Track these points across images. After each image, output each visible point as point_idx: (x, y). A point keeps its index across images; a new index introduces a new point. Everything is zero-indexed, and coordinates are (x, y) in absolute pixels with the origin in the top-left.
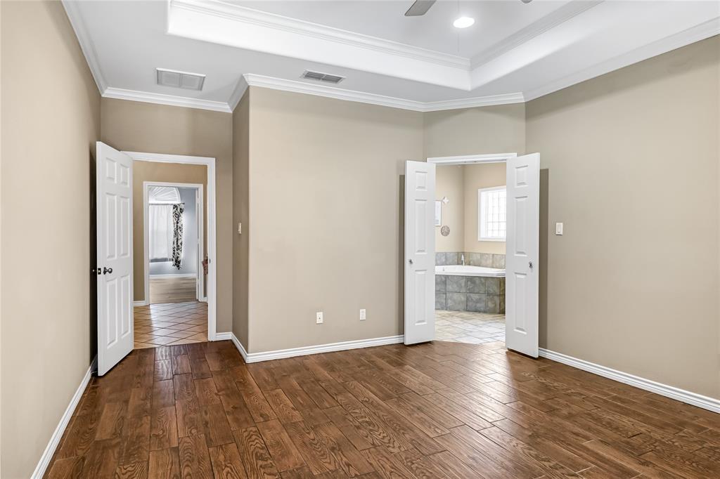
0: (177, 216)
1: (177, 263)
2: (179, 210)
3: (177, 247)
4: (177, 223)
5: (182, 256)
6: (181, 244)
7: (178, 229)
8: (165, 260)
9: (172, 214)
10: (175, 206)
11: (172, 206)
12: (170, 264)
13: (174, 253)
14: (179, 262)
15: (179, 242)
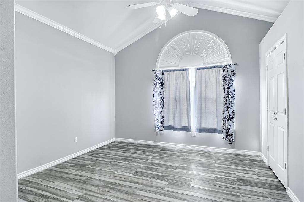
0: (228, 80)
1: (229, 136)
2: (229, 72)
3: (229, 117)
4: (228, 88)
5: (234, 127)
6: (233, 113)
7: (229, 95)
8: (214, 131)
9: (221, 78)
10: (225, 68)
11: (222, 69)
12: (219, 137)
13: (224, 124)
14: (231, 136)
15: (231, 111)
